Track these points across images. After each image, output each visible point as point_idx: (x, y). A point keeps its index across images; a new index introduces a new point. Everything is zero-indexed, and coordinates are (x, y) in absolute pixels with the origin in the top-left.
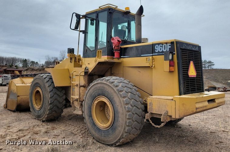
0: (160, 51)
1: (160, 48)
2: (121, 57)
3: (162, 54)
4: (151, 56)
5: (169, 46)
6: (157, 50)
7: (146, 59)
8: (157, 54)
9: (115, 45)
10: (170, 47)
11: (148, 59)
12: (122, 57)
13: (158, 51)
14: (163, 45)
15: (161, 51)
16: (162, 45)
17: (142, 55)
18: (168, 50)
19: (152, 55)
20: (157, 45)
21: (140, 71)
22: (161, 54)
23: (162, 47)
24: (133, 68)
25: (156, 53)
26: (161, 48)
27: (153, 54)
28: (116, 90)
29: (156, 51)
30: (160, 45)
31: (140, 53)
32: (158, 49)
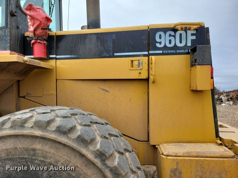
0: (168, 45)
1: (168, 38)
2: (51, 56)
3: (174, 52)
4: (144, 55)
5: (192, 35)
6: (160, 43)
7: (130, 62)
8: (161, 52)
9: (37, 23)
10: (194, 37)
11: (136, 63)
12: (54, 56)
13: (162, 45)
14: (175, 33)
15: (172, 45)
16: (173, 33)
17: (116, 54)
18: (189, 44)
19: (146, 53)
20: (162, 33)
21: (108, 89)
22: (171, 51)
23: (174, 36)
24: (86, 82)
25: (159, 49)
26: (172, 38)
27: (150, 52)
28: (91, 156)
29: (158, 45)
30: (168, 33)
31: (111, 49)
32: (163, 40)
